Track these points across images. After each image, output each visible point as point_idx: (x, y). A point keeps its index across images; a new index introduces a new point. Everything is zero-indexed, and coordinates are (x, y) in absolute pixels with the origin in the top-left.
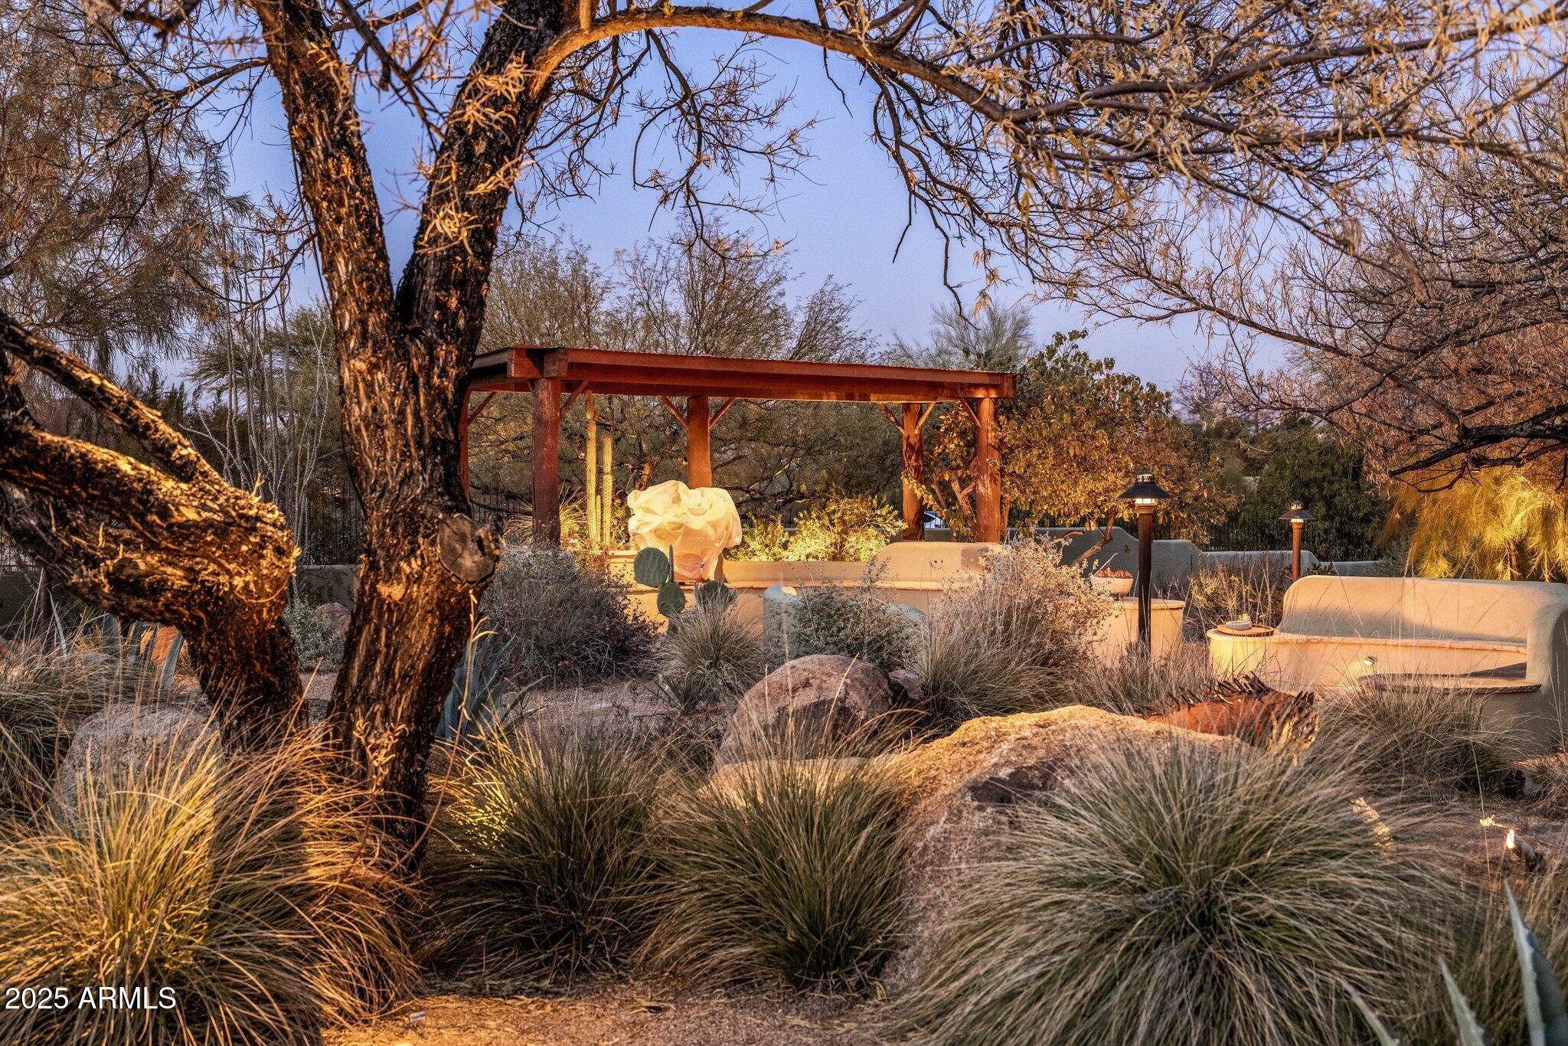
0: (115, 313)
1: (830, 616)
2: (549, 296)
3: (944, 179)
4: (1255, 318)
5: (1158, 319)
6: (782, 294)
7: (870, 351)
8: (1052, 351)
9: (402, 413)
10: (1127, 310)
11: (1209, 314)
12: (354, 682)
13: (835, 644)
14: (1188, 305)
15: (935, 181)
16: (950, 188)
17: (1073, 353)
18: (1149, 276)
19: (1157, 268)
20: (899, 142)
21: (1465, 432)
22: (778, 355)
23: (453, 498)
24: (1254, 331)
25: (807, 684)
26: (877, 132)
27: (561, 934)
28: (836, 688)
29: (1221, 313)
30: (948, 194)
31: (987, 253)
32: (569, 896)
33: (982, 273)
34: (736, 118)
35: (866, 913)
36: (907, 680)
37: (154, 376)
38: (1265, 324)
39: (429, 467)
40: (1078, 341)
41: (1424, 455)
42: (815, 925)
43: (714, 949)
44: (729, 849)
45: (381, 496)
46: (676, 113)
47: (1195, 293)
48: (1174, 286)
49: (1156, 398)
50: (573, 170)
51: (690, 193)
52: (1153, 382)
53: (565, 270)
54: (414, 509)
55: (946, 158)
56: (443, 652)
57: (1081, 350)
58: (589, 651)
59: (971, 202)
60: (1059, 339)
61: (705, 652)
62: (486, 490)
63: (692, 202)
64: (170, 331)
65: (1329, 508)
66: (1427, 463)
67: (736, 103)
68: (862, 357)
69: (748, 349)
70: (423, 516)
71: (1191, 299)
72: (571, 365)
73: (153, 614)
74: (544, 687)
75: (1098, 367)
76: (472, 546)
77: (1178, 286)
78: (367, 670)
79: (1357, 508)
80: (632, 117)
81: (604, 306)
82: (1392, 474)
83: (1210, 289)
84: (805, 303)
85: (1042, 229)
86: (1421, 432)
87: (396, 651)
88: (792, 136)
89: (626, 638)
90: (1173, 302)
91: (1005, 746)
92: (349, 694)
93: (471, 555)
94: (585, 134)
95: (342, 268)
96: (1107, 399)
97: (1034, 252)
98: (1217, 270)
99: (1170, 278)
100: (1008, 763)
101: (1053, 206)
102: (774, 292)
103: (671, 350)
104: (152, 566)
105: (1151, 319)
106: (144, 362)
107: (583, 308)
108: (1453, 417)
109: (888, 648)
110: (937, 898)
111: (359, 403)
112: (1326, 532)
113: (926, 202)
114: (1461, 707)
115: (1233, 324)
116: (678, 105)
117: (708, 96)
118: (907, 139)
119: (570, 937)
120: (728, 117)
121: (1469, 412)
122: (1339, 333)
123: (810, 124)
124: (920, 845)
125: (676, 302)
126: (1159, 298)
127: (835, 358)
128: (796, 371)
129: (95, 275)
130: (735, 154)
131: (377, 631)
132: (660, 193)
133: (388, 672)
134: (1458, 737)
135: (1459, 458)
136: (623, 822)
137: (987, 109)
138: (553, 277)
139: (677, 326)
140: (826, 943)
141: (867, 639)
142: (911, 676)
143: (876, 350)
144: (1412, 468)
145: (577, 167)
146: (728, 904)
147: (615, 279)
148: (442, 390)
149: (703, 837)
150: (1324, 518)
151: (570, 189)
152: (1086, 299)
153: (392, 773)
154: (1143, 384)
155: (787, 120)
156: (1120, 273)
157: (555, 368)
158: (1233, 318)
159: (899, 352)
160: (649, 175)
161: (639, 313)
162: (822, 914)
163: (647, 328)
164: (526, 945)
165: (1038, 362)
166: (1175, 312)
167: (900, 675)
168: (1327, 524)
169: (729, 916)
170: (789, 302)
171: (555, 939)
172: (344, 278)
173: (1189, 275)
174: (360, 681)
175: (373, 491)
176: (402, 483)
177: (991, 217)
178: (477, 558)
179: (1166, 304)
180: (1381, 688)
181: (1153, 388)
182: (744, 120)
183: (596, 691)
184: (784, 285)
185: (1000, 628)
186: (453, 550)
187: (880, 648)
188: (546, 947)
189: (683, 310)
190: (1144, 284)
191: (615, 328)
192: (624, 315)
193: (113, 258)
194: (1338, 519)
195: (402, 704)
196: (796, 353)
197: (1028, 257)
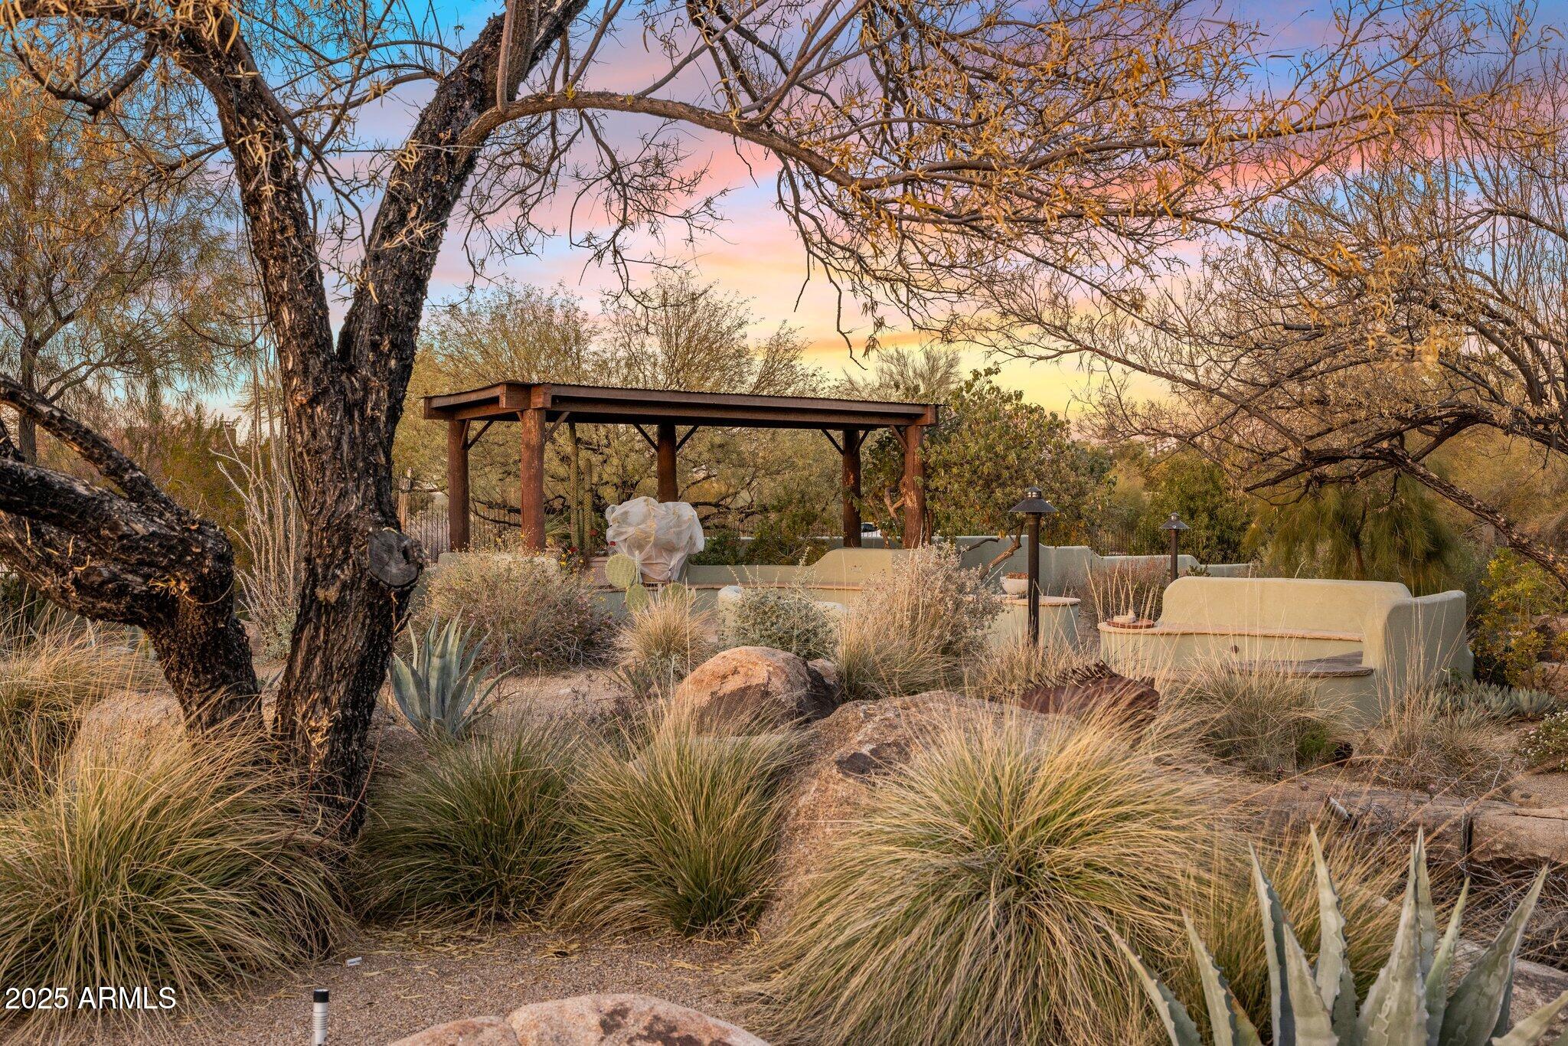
0: (164, 353)
1: (765, 613)
2: (544, 337)
3: (837, 241)
4: (1131, 358)
5: (1047, 358)
6: (744, 337)
7: (821, 386)
8: (969, 385)
9: (339, 441)
10: (1021, 351)
11: (1088, 354)
12: (298, 673)
13: (769, 636)
14: (1073, 347)
15: (829, 242)
16: (842, 248)
17: (987, 387)
18: (1040, 322)
19: (1047, 316)
20: (798, 210)
21: (1307, 453)
22: (745, 389)
23: (383, 514)
24: (1128, 369)
25: (735, 672)
26: (781, 201)
27: (485, 889)
28: (760, 675)
29: (1101, 353)
30: (840, 254)
31: (874, 304)
32: (493, 856)
33: (869, 321)
34: (661, 187)
35: (745, 871)
36: (824, 668)
37: (198, 408)
38: (1138, 362)
39: (362, 487)
40: (993, 377)
41: (1272, 475)
42: (700, 880)
43: (613, 902)
44: (630, 814)
45: (320, 513)
46: (606, 183)
47: (1079, 337)
48: (1059, 330)
49: (1056, 425)
50: (520, 234)
51: (616, 252)
52: (1055, 410)
53: (558, 318)
54: (347, 524)
55: (842, 222)
56: (375, 647)
57: (994, 384)
58: (560, 644)
59: (860, 259)
60: (976, 375)
61: (658, 645)
62: (490, 505)
63: (619, 260)
64: (211, 371)
65: (1211, 519)
66: (1275, 482)
67: (663, 175)
68: (814, 390)
69: (717, 384)
70: (355, 530)
71: (1076, 342)
72: (555, 399)
73: (115, 615)
74: (518, 675)
75: (1009, 399)
76: (399, 555)
77: (1065, 331)
78: (308, 664)
79: (1234, 519)
80: (568, 187)
81: (592, 348)
82: (1247, 490)
83: (1092, 332)
84: (764, 344)
85: (920, 284)
86: (1271, 455)
87: (333, 646)
88: (708, 202)
89: (593, 633)
90: (1061, 344)
91: (870, 726)
92: (293, 684)
93: (397, 563)
94: (530, 201)
95: (286, 316)
96: (1016, 426)
97: (913, 303)
98: (1098, 317)
99: (1058, 323)
100: (871, 740)
101: (931, 264)
102: (736, 335)
103: (650, 386)
104: (114, 574)
105: (1040, 358)
106: (188, 397)
107: (574, 349)
108: (1296, 442)
109: (814, 640)
110: (805, 856)
111: (301, 433)
112: (1208, 539)
113: (822, 260)
114: (1298, 686)
115: (1109, 362)
116: (609, 177)
117: (637, 169)
118: (804, 207)
119: (492, 893)
120: (653, 187)
121: (1312, 437)
122: (1201, 371)
123: (723, 192)
124: (794, 811)
125: (654, 345)
126: (1050, 341)
127: (789, 392)
128: (757, 403)
129: (146, 321)
130: (660, 218)
131: (317, 629)
132: (592, 252)
133: (326, 665)
134: (1294, 714)
135: (1303, 478)
136: (543, 791)
137: (839, 177)
138: (550, 324)
139: (655, 365)
140: (709, 897)
141: (796, 632)
142: (828, 664)
143: (826, 385)
144: (1263, 485)
145: (524, 230)
146: (627, 863)
147: (600, 326)
148: (374, 420)
149: (608, 802)
150: (1207, 528)
151: (519, 249)
152: (986, 341)
153: (331, 751)
154: (1047, 413)
155: (703, 191)
156: (1016, 319)
157: (539, 400)
158: (1109, 357)
159: (848, 385)
160: (584, 236)
161: (622, 353)
162: (706, 870)
163: (629, 366)
164: (454, 898)
165: (957, 395)
166: (1062, 353)
167: (818, 664)
168: (1209, 533)
169: (627, 874)
170: (750, 343)
171: (480, 893)
172: (287, 324)
173: (1074, 321)
174: (302, 672)
175: (313, 508)
176: (337, 502)
177: (878, 274)
178: (402, 566)
179: (1054, 346)
180: (1230, 672)
181: (1054, 416)
182: (668, 189)
183: (565, 677)
184: (745, 329)
185: (907, 623)
186: (380, 560)
187: (807, 640)
188: (472, 900)
189: (658, 351)
190: (1035, 328)
191: (602, 366)
192: (608, 355)
193: (163, 306)
194: (1218, 528)
195: (339, 692)
196: (756, 388)
197: (908, 307)
